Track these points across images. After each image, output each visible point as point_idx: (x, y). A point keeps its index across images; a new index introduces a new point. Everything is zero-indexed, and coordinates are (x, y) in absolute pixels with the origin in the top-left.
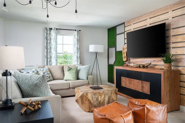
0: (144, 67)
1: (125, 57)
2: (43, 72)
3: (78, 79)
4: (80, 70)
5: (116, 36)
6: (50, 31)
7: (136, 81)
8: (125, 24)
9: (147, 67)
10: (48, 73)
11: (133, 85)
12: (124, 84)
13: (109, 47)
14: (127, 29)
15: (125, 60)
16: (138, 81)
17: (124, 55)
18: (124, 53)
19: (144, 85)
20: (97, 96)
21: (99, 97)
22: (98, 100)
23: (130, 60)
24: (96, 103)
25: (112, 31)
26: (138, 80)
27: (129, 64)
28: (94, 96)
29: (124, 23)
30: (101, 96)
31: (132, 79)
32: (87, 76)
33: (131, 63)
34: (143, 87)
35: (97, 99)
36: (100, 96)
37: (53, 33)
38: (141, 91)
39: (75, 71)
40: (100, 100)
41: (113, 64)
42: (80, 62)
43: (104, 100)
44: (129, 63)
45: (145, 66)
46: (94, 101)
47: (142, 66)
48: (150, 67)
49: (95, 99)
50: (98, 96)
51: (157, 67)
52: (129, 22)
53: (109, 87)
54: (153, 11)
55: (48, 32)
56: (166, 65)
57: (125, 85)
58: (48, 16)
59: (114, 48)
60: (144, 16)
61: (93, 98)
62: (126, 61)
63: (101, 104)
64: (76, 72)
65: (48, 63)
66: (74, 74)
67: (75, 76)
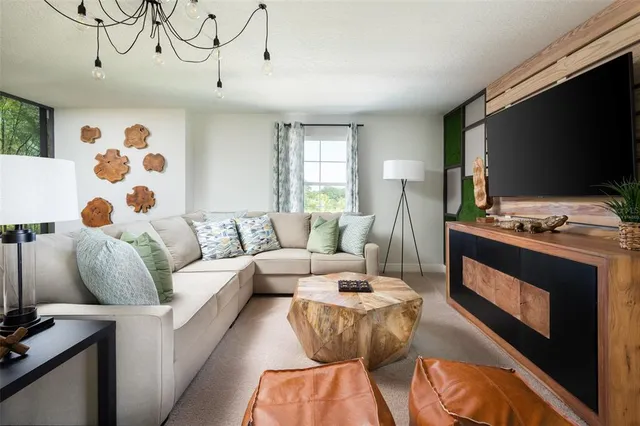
0: (537, 230)
1: (481, 195)
2: (253, 227)
3: (339, 250)
4: (344, 228)
5: (464, 133)
6: (288, 130)
7: (502, 279)
8: (488, 92)
9: (552, 230)
10: (265, 230)
11: (493, 291)
12: (470, 280)
13: (447, 165)
14: (493, 107)
15: (481, 202)
16: (509, 280)
17: (479, 189)
18: (480, 182)
19: (529, 299)
20: (332, 318)
21: (338, 322)
22: (335, 331)
23: (498, 203)
24: (326, 339)
25: (453, 122)
26: (508, 276)
27: (496, 217)
28: (325, 316)
29: (483, 92)
30: (345, 319)
31: (490, 269)
32: (362, 245)
33: (503, 215)
34: (524, 303)
35: (333, 327)
36: (341, 319)
37: (293, 135)
38: (519, 318)
39: (331, 231)
40: (340, 331)
41: (455, 213)
42: (359, 206)
43: (356, 334)
44: (497, 213)
45: (544, 226)
46: (321, 332)
47: (530, 226)
48: (568, 232)
49: (326, 326)
50: (338, 319)
51: (595, 233)
52: (497, 83)
53: (399, 289)
54: (579, 27)
55: (281, 134)
56: (629, 229)
57: (472, 283)
58: (219, 84)
59: (459, 169)
60: (544, 53)
61: (320, 320)
62: (484, 208)
63: (345, 343)
64: (335, 231)
65: (281, 206)
66: (329, 236)
67: (329, 243)
